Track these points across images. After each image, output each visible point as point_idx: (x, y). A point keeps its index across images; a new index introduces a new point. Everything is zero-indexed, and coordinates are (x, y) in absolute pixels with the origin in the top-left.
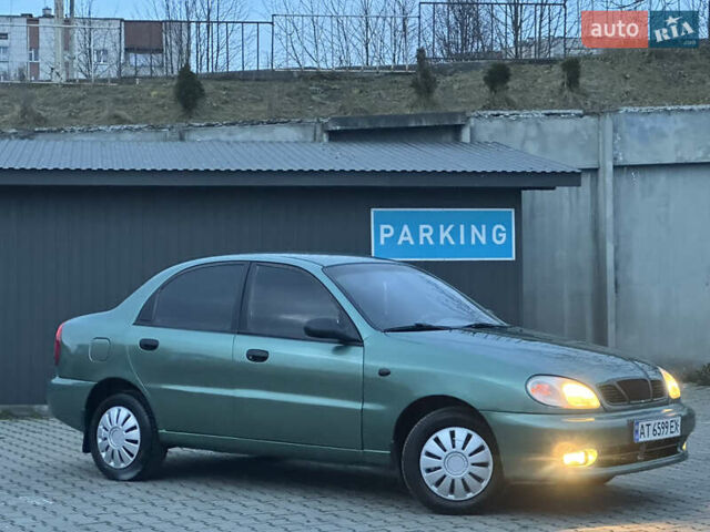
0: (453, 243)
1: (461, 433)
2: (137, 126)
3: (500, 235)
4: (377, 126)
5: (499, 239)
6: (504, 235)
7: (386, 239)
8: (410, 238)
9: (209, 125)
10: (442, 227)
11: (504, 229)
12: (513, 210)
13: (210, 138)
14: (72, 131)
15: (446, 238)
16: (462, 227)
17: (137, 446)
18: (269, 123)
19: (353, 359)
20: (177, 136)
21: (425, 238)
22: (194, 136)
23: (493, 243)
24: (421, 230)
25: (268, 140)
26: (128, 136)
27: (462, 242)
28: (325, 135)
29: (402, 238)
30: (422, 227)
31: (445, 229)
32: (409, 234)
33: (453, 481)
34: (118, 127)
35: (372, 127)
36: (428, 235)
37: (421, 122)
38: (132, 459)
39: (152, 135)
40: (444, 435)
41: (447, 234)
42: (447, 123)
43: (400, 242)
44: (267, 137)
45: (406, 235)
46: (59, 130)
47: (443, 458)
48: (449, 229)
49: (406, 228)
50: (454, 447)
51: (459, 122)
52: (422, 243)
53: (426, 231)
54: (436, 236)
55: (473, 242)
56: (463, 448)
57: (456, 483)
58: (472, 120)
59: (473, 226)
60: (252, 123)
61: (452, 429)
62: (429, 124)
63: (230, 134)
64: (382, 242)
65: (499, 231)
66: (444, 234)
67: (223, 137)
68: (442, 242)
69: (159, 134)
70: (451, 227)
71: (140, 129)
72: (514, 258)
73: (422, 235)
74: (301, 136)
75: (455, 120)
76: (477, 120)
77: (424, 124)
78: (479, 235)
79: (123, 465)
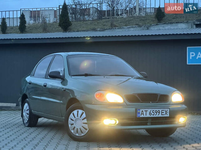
1: (80, 112)
2: (135, 26)
9: (156, 25)
13: (157, 28)
14: (115, 28)
17: (28, 115)
18: (176, 23)
19: (60, 86)
20: (146, 28)
22: (152, 28)
25: (176, 28)
26: (132, 29)
33: (77, 129)
38: (27, 119)
39: (139, 28)
40: (75, 112)
43: (197, 58)
44: (176, 27)
45: (200, 56)
46: (112, 28)
47: (74, 120)
49: (199, 53)
50: (78, 117)
56: (80, 117)
57: (78, 130)
60: (171, 23)
61: (78, 110)
63: (163, 27)
64: (191, 58)
67: (161, 28)
69: (141, 28)
71: (135, 27)
74: (187, 27)
79: (26, 121)
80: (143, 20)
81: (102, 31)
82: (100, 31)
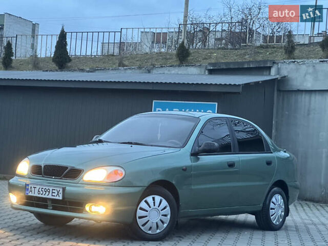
4: (229, 67)
9: (161, 67)
10: (183, 110)
13: (161, 72)
16: (192, 111)
18: (186, 66)
20: (148, 72)
22: (154, 71)
26: (129, 71)
28: (207, 71)
30: (174, 110)
34: (126, 68)
35: (227, 67)
37: (250, 65)
39: (138, 71)
42: (262, 66)
44: (184, 72)
51: (268, 65)
58: (279, 64)
60: (179, 66)
62: (253, 66)
63: (169, 71)
67: (166, 72)
69: (141, 71)
71: (134, 68)
74: (199, 72)
75: (267, 64)
76: (282, 65)
77: (251, 66)
80: (166, 59)
81: (91, 72)
82: (88, 72)
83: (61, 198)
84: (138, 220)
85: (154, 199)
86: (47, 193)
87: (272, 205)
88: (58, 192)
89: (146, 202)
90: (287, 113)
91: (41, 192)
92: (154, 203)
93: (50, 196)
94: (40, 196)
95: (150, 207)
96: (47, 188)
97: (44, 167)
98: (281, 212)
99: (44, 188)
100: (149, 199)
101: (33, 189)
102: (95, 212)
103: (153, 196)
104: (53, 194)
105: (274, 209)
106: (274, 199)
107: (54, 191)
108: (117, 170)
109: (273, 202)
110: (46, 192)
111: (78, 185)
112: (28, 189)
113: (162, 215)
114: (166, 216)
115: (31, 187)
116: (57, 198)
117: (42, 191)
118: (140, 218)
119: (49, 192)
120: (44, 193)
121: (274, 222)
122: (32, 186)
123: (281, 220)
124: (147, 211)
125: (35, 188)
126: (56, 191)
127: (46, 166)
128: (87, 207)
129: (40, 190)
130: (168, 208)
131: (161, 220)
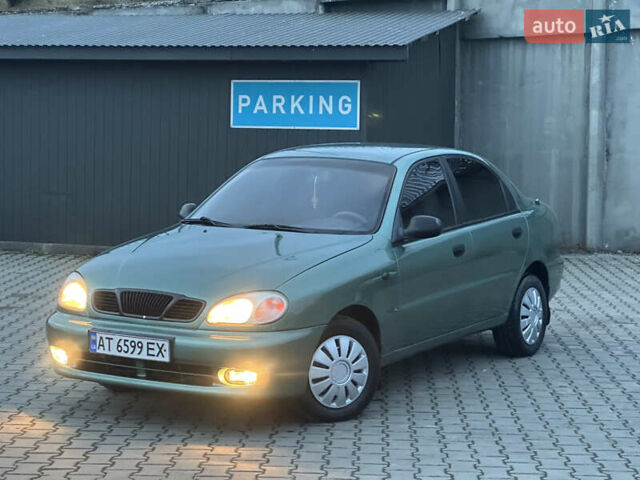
0: (302, 112)
2: (171, 2)
3: (346, 105)
5: (345, 109)
6: (349, 106)
7: (243, 108)
8: (264, 108)
10: (293, 97)
11: (349, 100)
12: (359, 82)
13: (226, 11)
14: (121, 7)
15: (296, 108)
16: (311, 97)
20: (199, 10)
21: (277, 108)
22: (215, 10)
23: (340, 113)
24: (275, 101)
27: (311, 112)
28: (320, 7)
29: (257, 108)
30: (275, 97)
31: (295, 100)
32: (263, 104)
34: (155, 3)
36: (280, 105)
39: (182, 11)
41: (297, 104)
43: (255, 111)
44: (275, 10)
45: (261, 106)
48: (299, 100)
49: (261, 98)
52: (274, 112)
53: (279, 101)
54: (287, 106)
55: (321, 112)
59: (321, 97)
63: (243, 8)
64: (240, 111)
65: (345, 101)
66: (295, 104)
67: (238, 10)
68: (293, 112)
69: (186, 9)
70: (301, 97)
71: (173, 4)
72: (358, 128)
73: (275, 105)
74: (305, 9)
78: (326, 105)
81: (85, 14)
82: (80, 15)
83: (167, 359)
84: (312, 385)
85: (337, 342)
86: (137, 350)
87: (523, 311)
88: (161, 349)
89: (324, 350)
90: (480, 83)
91: (125, 348)
92: (339, 350)
93: (144, 356)
94: (123, 354)
95: (332, 359)
96: (137, 340)
97: (122, 294)
98: (538, 321)
99: (130, 339)
100: (330, 344)
101: (106, 342)
102: (237, 383)
103: (337, 337)
104: (151, 352)
105: (527, 317)
106: (526, 300)
107: (150, 346)
108: (272, 299)
109: (525, 305)
110: (134, 347)
111: (198, 331)
112: (95, 342)
113: (355, 372)
114: (359, 371)
115: (101, 338)
116: (160, 359)
117: (125, 345)
118: (316, 381)
119: (141, 348)
120: (131, 349)
121: (528, 340)
122: (104, 336)
123: (538, 334)
124: (327, 368)
125: (110, 339)
126: (155, 347)
127: (125, 294)
128: (221, 376)
129: (122, 344)
130: (364, 356)
131: (352, 381)
